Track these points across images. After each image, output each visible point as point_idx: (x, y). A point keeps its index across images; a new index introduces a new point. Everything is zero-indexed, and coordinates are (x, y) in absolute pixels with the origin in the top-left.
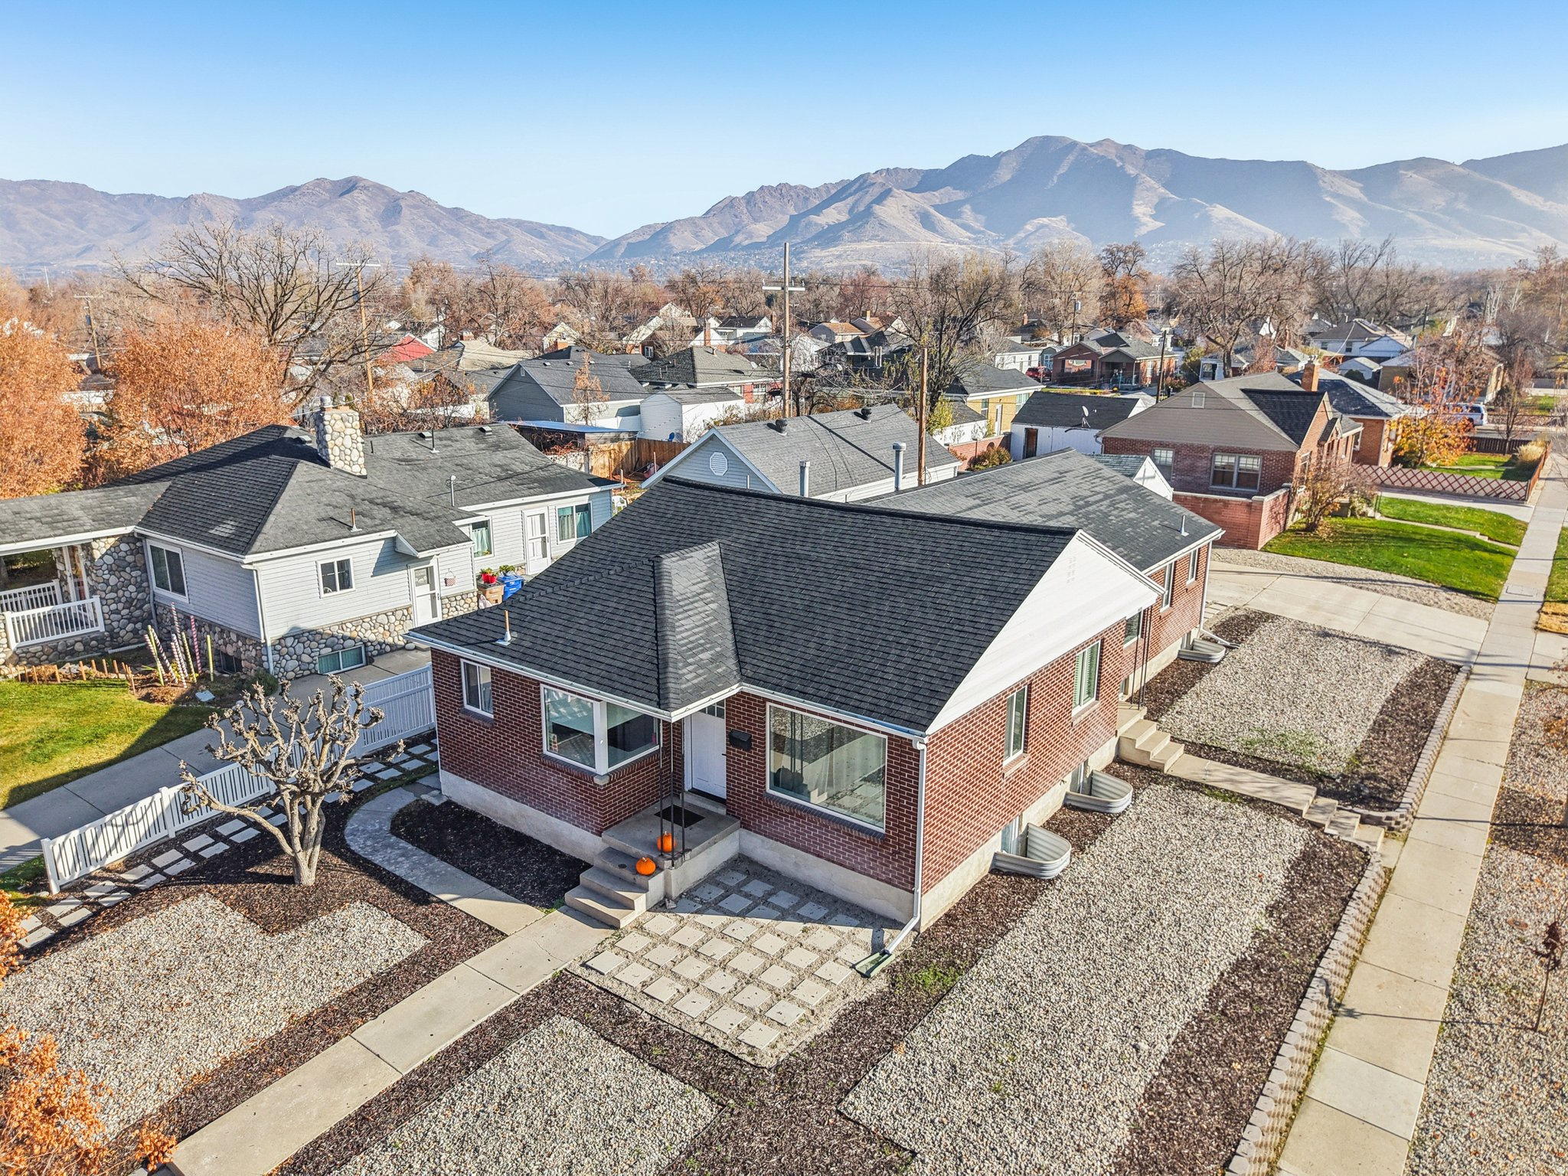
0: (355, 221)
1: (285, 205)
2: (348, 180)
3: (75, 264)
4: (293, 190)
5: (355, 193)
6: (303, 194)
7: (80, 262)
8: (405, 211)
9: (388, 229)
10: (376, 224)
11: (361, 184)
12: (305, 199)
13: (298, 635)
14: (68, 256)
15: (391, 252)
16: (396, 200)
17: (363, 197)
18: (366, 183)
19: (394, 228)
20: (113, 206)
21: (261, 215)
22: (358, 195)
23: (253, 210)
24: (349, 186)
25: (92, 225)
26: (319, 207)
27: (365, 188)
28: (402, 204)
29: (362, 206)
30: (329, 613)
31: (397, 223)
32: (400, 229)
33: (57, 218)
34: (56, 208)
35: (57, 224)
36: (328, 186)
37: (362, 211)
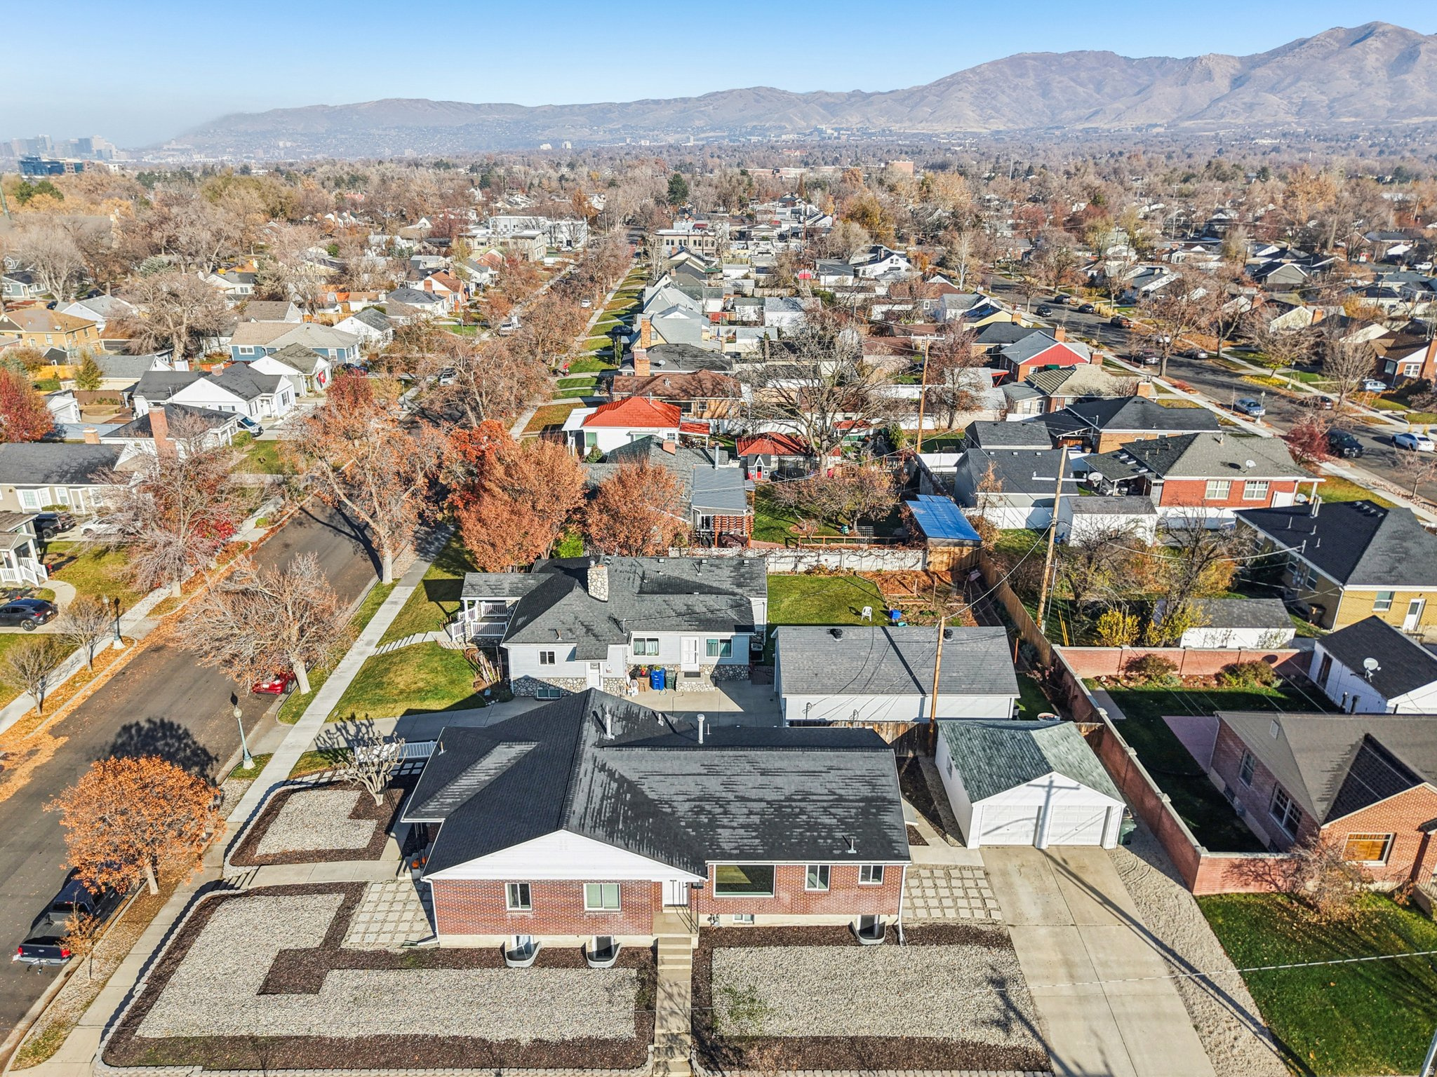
0: (1358, 73)
1: (1287, 61)
2: (1366, 27)
3: (1081, 127)
4: (1302, 43)
5: (1370, 41)
6: (1311, 47)
7: (1087, 125)
8: (1423, 58)
9: (1395, 79)
10: (1383, 74)
11: (1380, 30)
12: (1311, 52)
13: (527, 679)
14: (1079, 119)
15: (1389, 104)
16: (1417, 44)
17: (1379, 44)
18: (1387, 28)
19: (1403, 77)
20: (1130, 71)
21: (1259, 72)
22: (1372, 42)
23: (1253, 67)
24: (1366, 33)
25: (1108, 90)
26: (1325, 58)
27: (1384, 34)
28: (1423, 48)
29: (1373, 54)
30: (543, 673)
31: (1406, 72)
32: (1409, 78)
33: (1081, 85)
34: (1083, 75)
35: (1080, 89)
36: (1342, 35)
37: (1371, 61)
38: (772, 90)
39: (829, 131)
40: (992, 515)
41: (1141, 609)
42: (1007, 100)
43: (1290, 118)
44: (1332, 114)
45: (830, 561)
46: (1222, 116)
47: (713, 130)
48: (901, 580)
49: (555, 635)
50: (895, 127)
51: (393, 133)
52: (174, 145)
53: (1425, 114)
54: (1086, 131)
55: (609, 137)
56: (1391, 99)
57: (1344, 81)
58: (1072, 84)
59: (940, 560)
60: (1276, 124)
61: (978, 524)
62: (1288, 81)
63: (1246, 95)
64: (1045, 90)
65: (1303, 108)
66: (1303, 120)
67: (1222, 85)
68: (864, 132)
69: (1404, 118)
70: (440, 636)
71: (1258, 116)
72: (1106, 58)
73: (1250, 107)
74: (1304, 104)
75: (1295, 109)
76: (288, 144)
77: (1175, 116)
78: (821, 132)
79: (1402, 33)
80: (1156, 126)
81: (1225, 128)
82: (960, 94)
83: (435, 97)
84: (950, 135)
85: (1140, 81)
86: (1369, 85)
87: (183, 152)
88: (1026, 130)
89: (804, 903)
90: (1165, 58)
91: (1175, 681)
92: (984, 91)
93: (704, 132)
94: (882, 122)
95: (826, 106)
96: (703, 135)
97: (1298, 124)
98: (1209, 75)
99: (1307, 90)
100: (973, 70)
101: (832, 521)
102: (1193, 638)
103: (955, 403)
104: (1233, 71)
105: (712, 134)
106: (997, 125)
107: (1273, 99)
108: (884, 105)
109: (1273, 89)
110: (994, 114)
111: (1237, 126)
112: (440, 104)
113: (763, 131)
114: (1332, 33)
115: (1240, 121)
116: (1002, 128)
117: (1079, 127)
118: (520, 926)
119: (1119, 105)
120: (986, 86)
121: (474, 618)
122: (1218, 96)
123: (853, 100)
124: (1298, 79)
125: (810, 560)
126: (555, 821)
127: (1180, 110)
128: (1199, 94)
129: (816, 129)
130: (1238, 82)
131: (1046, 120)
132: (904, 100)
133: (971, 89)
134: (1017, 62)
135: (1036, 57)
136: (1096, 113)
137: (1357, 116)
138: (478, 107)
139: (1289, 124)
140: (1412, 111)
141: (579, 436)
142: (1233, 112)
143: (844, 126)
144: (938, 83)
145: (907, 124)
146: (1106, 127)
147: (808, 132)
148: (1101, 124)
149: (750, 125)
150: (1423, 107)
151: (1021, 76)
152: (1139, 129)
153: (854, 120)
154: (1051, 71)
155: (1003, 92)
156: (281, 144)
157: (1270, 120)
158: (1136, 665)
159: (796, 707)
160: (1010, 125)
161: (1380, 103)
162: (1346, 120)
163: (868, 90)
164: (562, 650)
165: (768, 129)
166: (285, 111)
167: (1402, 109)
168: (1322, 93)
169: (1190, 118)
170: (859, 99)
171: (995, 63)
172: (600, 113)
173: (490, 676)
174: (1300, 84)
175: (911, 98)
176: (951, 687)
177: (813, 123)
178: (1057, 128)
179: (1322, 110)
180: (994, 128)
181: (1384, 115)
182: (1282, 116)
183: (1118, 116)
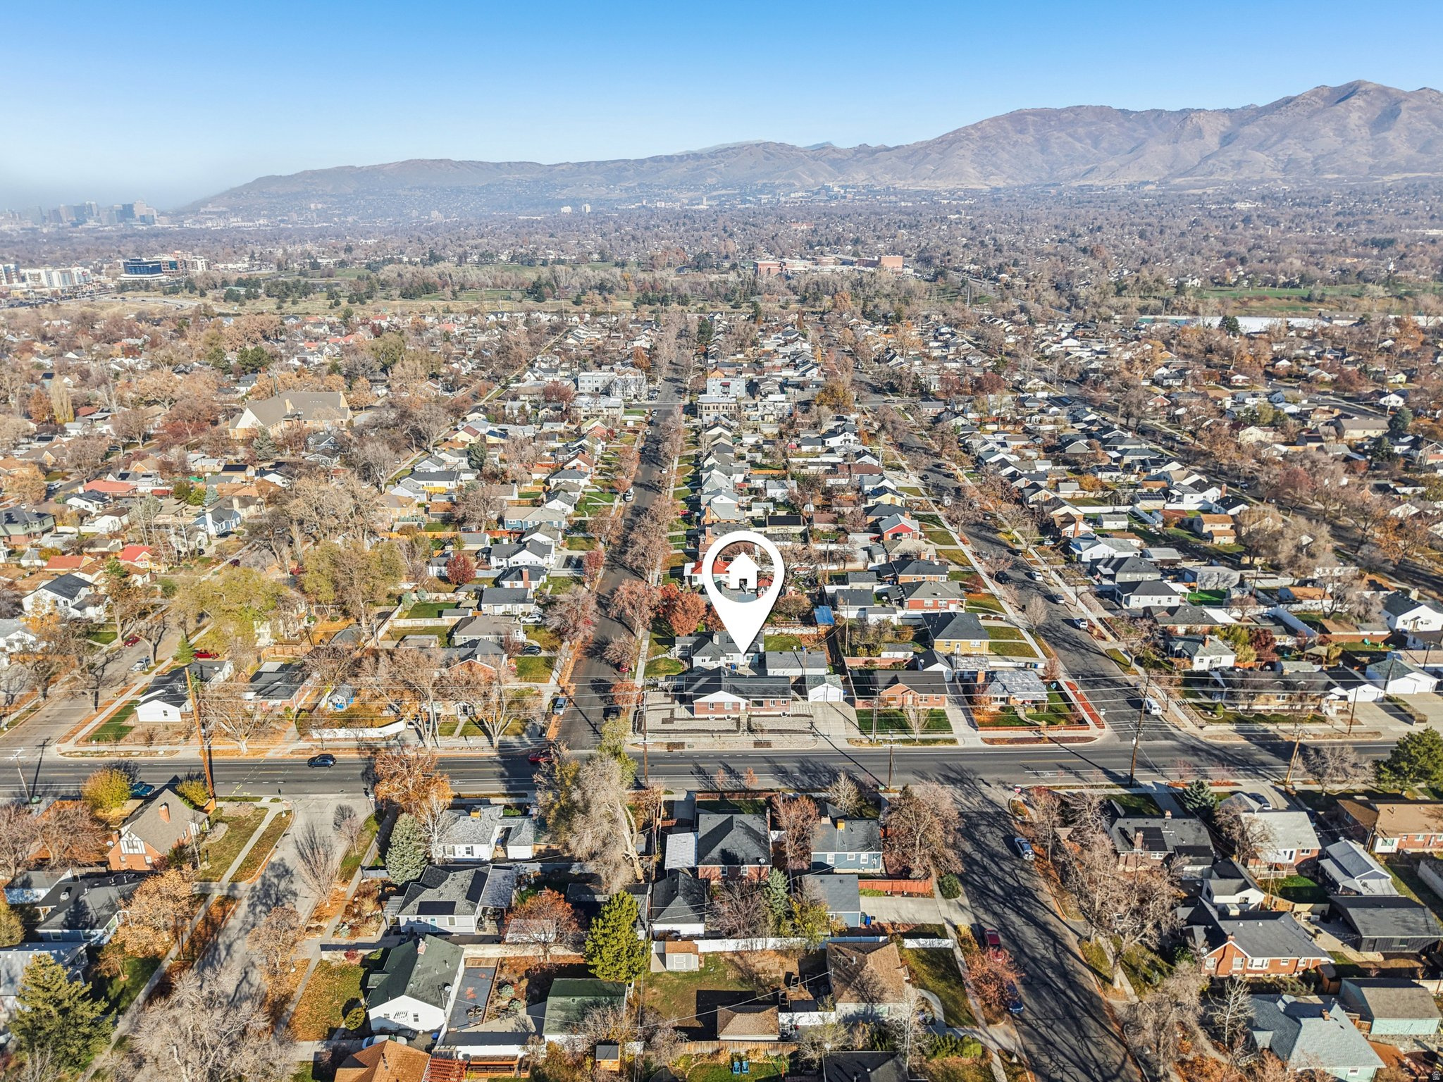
0: (1341, 131)
1: (1275, 118)
2: (1350, 85)
4: (1288, 101)
5: (1352, 100)
6: (1297, 105)
7: (1082, 183)
8: (1404, 116)
9: (1376, 137)
10: (1365, 132)
11: (1363, 89)
12: (1297, 110)
13: (699, 666)
14: (1075, 176)
15: (1371, 161)
16: (1398, 102)
17: (1360, 103)
18: (1370, 87)
19: (1384, 134)
20: (1127, 124)
21: (1247, 130)
22: (1355, 101)
23: (1242, 125)
24: (1347, 93)
25: (1104, 145)
26: (1309, 117)
27: (1366, 92)
28: (1404, 106)
29: (1356, 114)
30: (702, 665)
31: (1389, 129)
32: (1390, 135)
33: (1080, 140)
34: (1081, 131)
35: (1078, 145)
36: (1326, 93)
37: (1354, 118)
38: (782, 145)
39: (836, 189)
40: (844, 614)
41: (868, 647)
42: (1006, 156)
43: (1275, 175)
44: (1317, 171)
45: (785, 631)
46: (1211, 173)
47: (724, 187)
48: (808, 637)
49: (705, 655)
50: (899, 185)
51: (419, 193)
52: (210, 208)
53: (1405, 171)
54: (1081, 188)
55: (624, 195)
56: (1373, 156)
57: (1328, 138)
58: (1070, 139)
59: (822, 630)
60: (1262, 181)
61: (836, 617)
62: (1275, 138)
63: (1235, 153)
64: (1043, 145)
65: (1290, 165)
66: (1289, 177)
67: (1212, 142)
68: (870, 191)
69: (1383, 174)
70: (667, 655)
71: (1246, 173)
72: (1103, 113)
73: (1238, 165)
74: (1290, 161)
75: (1281, 166)
76: (320, 206)
77: (1166, 173)
78: (828, 189)
79: (1384, 91)
80: (1147, 183)
81: (1214, 185)
82: (962, 152)
83: (457, 157)
84: (952, 193)
85: (1136, 135)
86: (1352, 142)
87: (220, 215)
88: (1024, 187)
89: (770, 710)
90: (1162, 111)
91: (877, 665)
92: (985, 148)
93: (717, 189)
94: (887, 179)
95: (833, 163)
96: (715, 193)
97: (1283, 180)
98: (1199, 133)
99: (1293, 148)
100: (974, 126)
101: (790, 615)
102: (884, 655)
103: (845, 558)
104: (1223, 129)
105: (724, 192)
106: (998, 182)
107: (1260, 156)
108: (889, 162)
109: (1261, 147)
110: (994, 171)
111: (1226, 183)
112: (462, 163)
113: (772, 190)
114: (1317, 92)
115: (1228, 178)
116: (1002, 185)
117: (1075, 184)
118: (712, 712)
119: (1113, 163)
120: (987, 144)
121: (677, 651)
122: (1208, 153)
123: (859, 156)
124: (1284, 137)
125: (779, 630)
126: (719, 688)
127: (1172, 167)
128: (1190, 152)
129: (824, 187)
130: (1227, 139)
131: (1044, 175)
132: (908, 157)
133: (972, 146)
134: (1018, 119)
135: (1035, 113)
136: (1092, 170)
137: (1339, 172)
138: (498, 165)
139: (1275, 180)
140: (1392, 168)
141: (690, 578)
142: (1222, 169)
143: (850, 183)
144: (942, 140)
145: (911, 181)
146: (1100, 184)
147: (815, 189)
148: (1095, 181)
149: (760, 182)
150: (1403, 163)
151: (1020, 132)
152: (1131, 187)
153: (860, 178)
154: (1050, 126)
155: (1003, 149)
156: (312, 206)
157: (1257, 177)
158: (866, 662)
159: (770, 672)
160: (1009, 181)
161: (1362, 159)
162: (1329, 176)
163: (874, 144)
164: (708, 658)
165: (778, 187)
166: (315, 174)
167: (1383, 165)
168: (1307, 150)
169: (1181, 175)
170: (866, 154)
171: (996, 119)
172: (616, 170)
173: (687, 666)
174: (1285, 142)
175: (915, 155)
176: (808, 667)
177: (821, 180)
178: (1055, 185)
179: (1307, 167)
180: (994, 184)
181: (1367, 171)
182: (1268, 172)
183: (1112, 174)
